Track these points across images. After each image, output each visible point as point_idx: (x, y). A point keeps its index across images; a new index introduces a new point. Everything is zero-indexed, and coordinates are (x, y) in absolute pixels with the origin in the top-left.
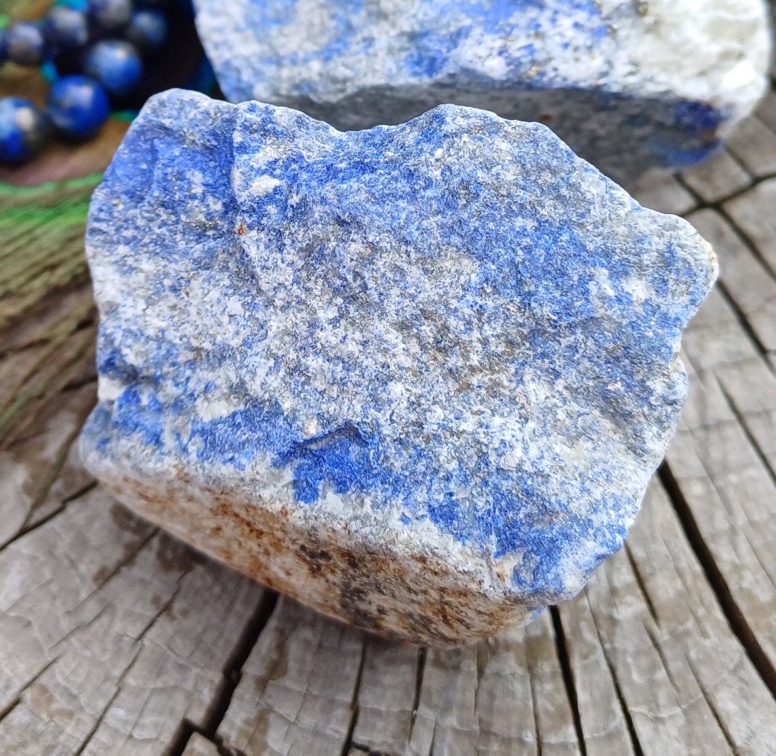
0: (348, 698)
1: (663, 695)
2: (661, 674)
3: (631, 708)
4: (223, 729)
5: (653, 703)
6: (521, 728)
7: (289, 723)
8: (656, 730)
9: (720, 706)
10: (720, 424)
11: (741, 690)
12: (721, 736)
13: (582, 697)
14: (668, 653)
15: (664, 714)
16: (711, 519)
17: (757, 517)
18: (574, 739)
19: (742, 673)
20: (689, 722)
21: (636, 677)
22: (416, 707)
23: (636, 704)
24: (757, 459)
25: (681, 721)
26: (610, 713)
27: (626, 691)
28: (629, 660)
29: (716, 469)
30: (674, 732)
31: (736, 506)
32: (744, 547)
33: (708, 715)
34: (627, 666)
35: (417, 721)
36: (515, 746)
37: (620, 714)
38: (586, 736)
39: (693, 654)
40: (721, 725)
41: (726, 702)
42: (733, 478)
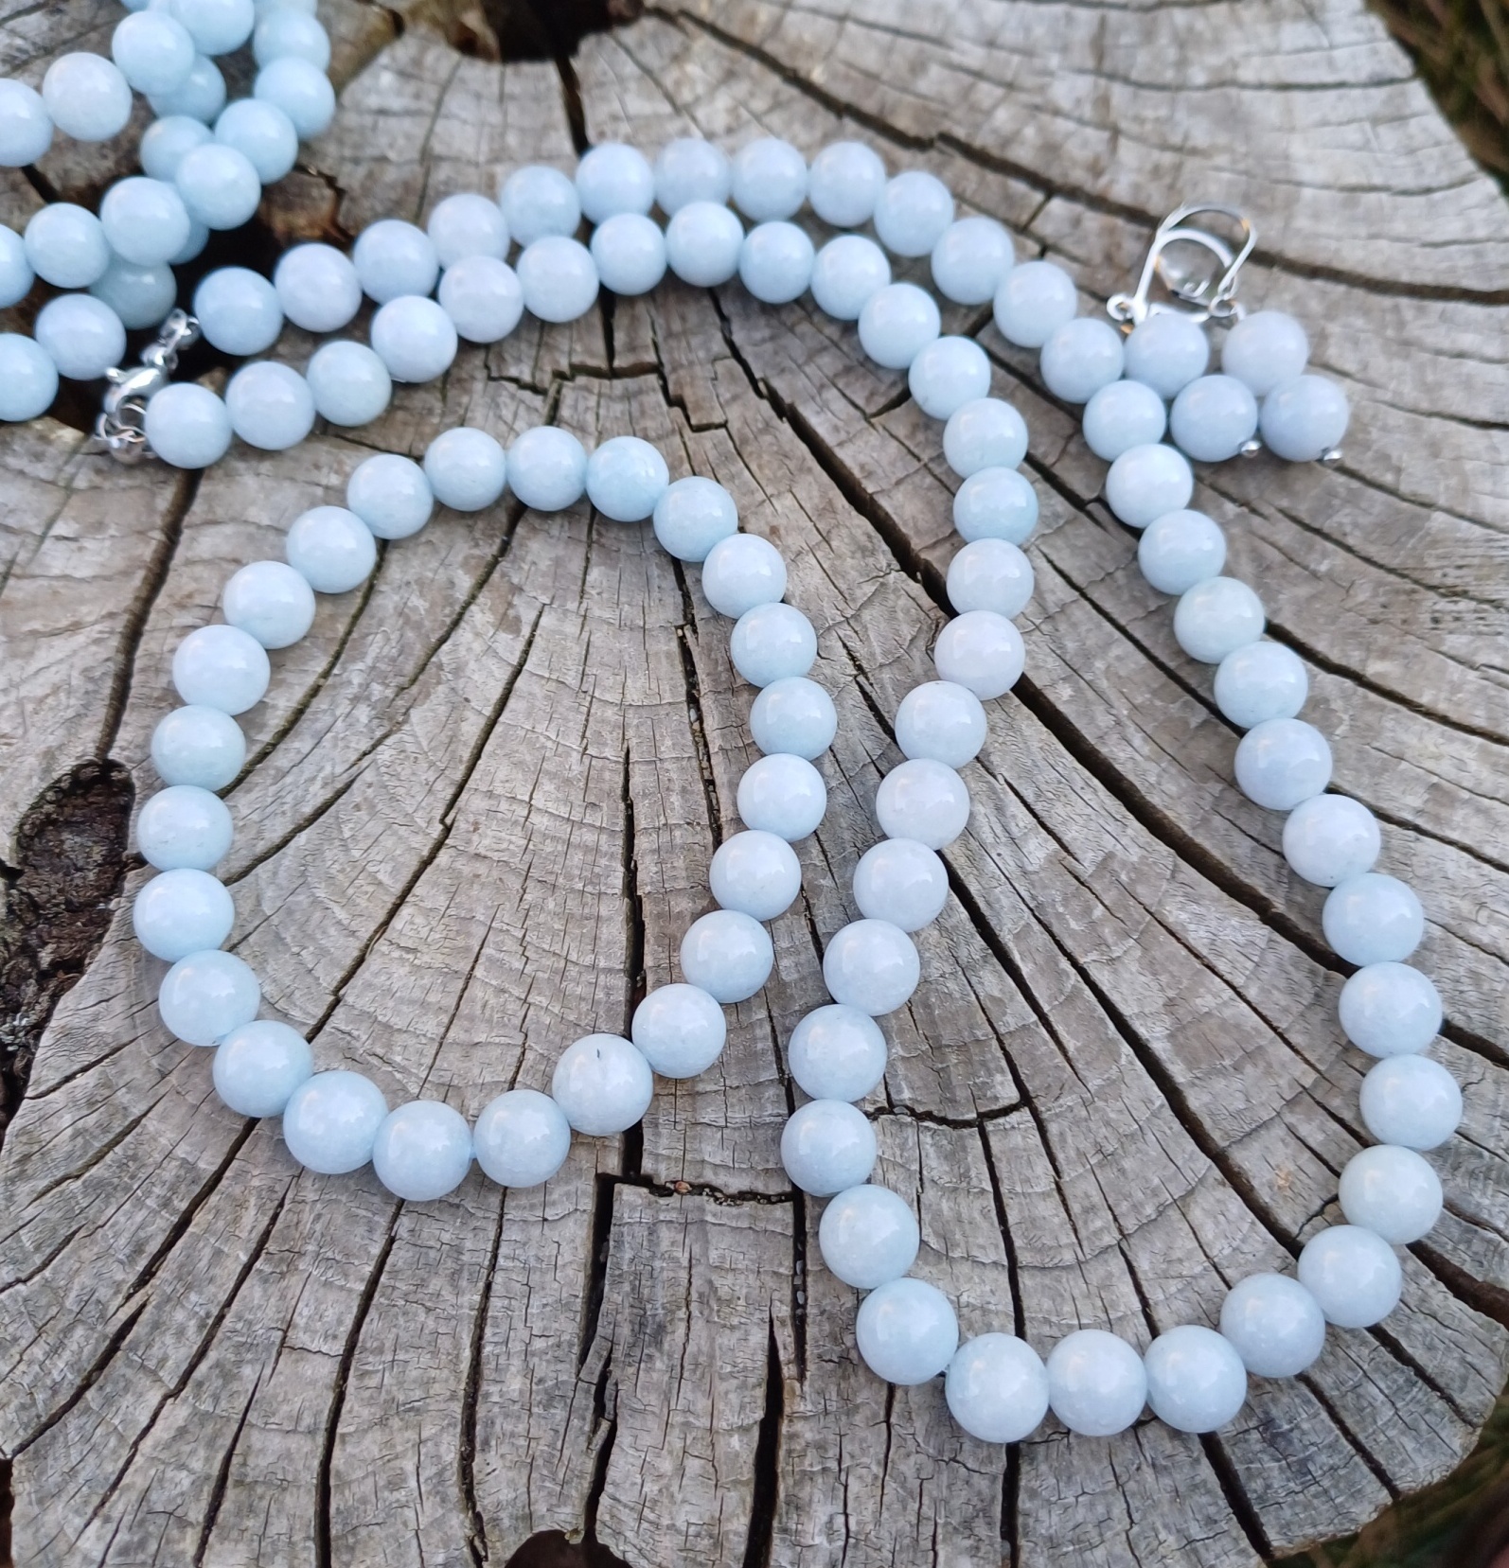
0: (772, 1073)
1: (1107, 932)
2: (1099, 911)
3: (1082, 960)
4: (647, 1165)
5: (1101, 944)
6: (971, 1027)
8: (1115, 972)
9: (1170, 920)
10: (1063, 608)
11: (1186, 895)
12: (1184, 952)
13: (1026, 970)
14: (1097, 887)
15: (1117, 952)
16: (1092, 720)
17: (1139, 700)
18: (1034, 1018)
19: (1180, 877)
20: (1145, 949)
21: (1073, 925)
23: (1086, 953)
24: (1117, 634)
25: (1138, 953)
26: (1061, 974)
27: (1069, 944)
28: (1061, 910)
29: (1077, 663)
30: (1134, 967)
31: (1113, 695)
32: (1138, 740)
33: (1164, 936)
34: (1059, 916)
36: (974, 1049)
37: (1073, 971)
38: (1046, 1008)
39: (1124, 877)
40: (1178, 940)
41: (1176, 914)
42: (1099, 665)
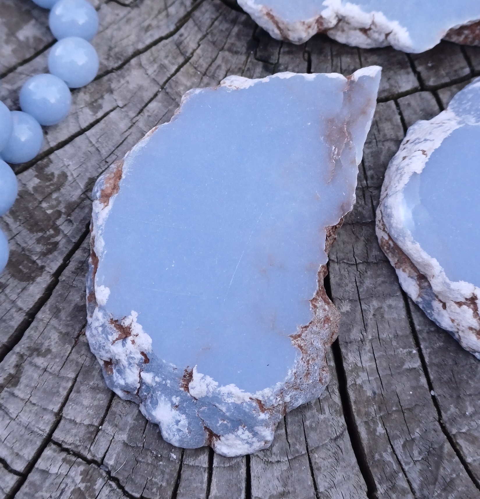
7: (11, 419)
22: (101, 424)
35: (100, 433)
